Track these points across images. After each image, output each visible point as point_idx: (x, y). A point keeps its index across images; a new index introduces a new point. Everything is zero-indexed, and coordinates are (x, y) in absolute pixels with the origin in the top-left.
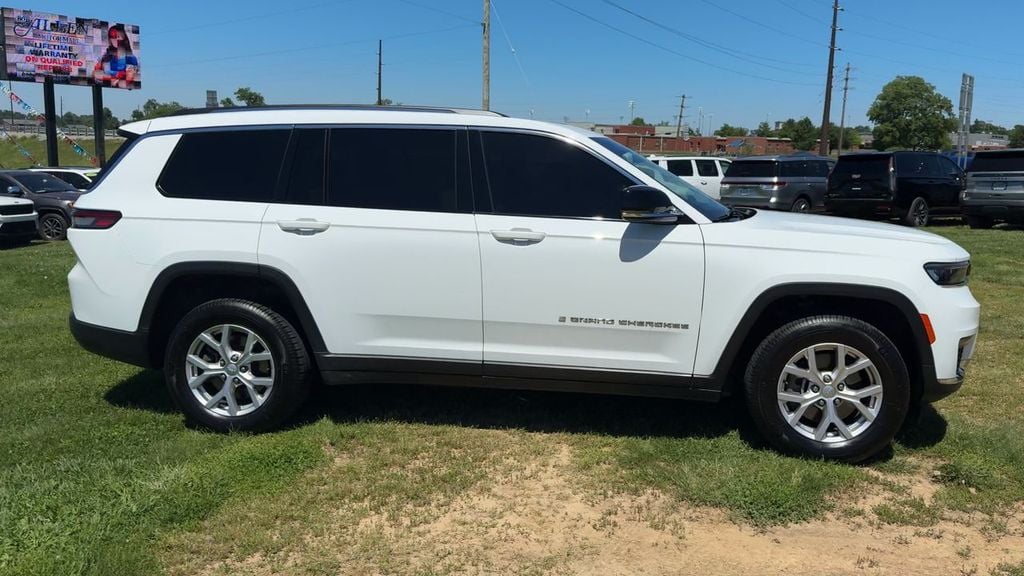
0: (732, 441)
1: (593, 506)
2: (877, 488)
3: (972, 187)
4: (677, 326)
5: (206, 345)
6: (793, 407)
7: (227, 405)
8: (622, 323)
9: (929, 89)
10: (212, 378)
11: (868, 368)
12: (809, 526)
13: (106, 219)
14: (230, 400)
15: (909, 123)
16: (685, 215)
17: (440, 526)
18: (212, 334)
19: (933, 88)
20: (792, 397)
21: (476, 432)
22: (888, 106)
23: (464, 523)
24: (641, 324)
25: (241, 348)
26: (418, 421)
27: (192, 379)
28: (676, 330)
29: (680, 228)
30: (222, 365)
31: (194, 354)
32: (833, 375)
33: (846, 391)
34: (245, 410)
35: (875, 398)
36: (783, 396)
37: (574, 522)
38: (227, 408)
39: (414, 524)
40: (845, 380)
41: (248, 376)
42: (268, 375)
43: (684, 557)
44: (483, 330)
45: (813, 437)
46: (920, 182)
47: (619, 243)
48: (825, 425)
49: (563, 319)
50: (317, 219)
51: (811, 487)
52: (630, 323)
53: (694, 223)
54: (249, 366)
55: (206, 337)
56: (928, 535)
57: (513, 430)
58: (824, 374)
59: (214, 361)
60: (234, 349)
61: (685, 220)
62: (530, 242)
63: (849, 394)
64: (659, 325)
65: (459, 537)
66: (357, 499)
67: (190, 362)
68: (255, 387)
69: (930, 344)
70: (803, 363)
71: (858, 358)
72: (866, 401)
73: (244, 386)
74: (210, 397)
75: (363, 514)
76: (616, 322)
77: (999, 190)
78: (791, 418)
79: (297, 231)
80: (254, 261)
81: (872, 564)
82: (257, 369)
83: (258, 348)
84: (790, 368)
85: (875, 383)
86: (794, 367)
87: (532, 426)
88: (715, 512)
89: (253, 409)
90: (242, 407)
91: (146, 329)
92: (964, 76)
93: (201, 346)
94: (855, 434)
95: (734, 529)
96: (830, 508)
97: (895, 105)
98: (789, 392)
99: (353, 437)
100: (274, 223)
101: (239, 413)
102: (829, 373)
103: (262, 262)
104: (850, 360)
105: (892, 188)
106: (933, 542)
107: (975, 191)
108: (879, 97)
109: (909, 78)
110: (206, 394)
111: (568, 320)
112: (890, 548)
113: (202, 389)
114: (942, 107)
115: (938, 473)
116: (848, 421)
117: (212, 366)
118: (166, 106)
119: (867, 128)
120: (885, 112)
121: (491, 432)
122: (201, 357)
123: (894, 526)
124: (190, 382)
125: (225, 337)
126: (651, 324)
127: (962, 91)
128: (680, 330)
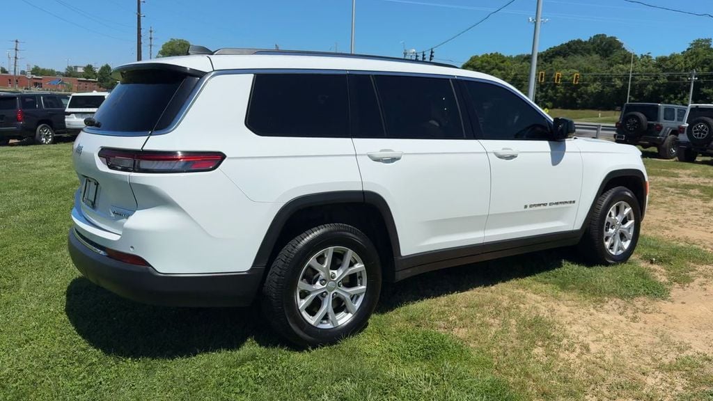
4: (571, 202)
7: (327, 319)
8: (550, 204)
11: (630, 212)
24: (557, 203)
27: (302, 303)
28: (569, 205)
30: (322, 284)
32: (618, 219)
34: (342, 319)
36: (606, 234)
41: (344, 289)
45: (614, 253)
48: (617, 245)
49: (526, 207)
50: (393, 149)
52: (553, 204)
55: (313, 261)
63: (624, 227)
64: (564, 203)
67: (299, 288)
74: (311, 317)
76: (548, 204)
78: (607, 245)
79: (381, 160)
84: (607, 217)
85: (630, 220)
89: (350, 315)
90: (337, 318)
100: (365, 155)
101: (339, 323)
103: (366, 189)
111: (528, 207)
115: (654, 259)
117: (317, 287)
124: (299, 307)
126: (561, 203)
128: (572, 204)
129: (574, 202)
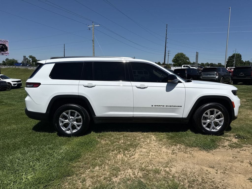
0: (189, 132)
1: (168, 149)
2: (225, 141)
3: (203, 75)
4: (179, 106)
5: (64, 115)
6: (205, 124)
7: (70, 130)
8: (166, 106)
9: (184, 55)
10: (66, 123)
11: (221, 114)
12: (217, 150)
13: (37, 85)
14: (71, 129)
15: (181, 63)
16: (180, 81)
17: (137, 156)
18: (66, 113)
19: (185, 55)
20: (205, 121)
21: (130, 133)
23: (142, 155)
24: (171, 106)
25: (73, 116)
26: (115, 131)
27: (61, 124)
28: (179, 107)
29: (179, 84)
30: (68, 120)
31: (61, 118)
32: (213, 116)
33: (216, 119)
34: (75, 131)
35: (222, 121)
36: (203, 121)
37: (166, 153)
38: (70, 131)
39: (130, 156)
40: (215, 117)
41: (75, 122)
42: (80, 122)
43: (196, 159)
44: (134, 109)
45: (209, 130)
46: (192, 75)
47: (166, 87)
48: (212, 127)
49: (152, 106)
50: (93, 84)
51: (213, 141)
52: (168, 106)
53: (182, 83)
54: (75, 120)
55: (64, 113)
56: (243, 150)
57: (139, 132)
58: (211, 116)
59: (66, 119)
60: (71, 116)
61: (180, 82)
62: (145, 88)
63: (217, 120)
64: (175, 106)
65: (143, 158)
66: (113, 151)
67: (60, 120)
68: (77, 125)
69: (234, 108)
70: (207, 114)
71: (218, 112)
72: (220, 121)
73: (74, 125)
74: (65, 128)
75: (116, 155)
76: (165, 106)
77: (209, 76)
78: (204, 126)
79: (88, 87)
80: (78, 94)
81: (236, 157)
82: (77, 121)
83: (78, 116)
84: (204, 115)
85: (222, 117)
86: (205, 115)
87: (143, 131)
88: (196, 148)
89: (77, 131)
90: (74, 130)
91: (49, 112)
92: (197, 52)
93: (63, 116)
94: (218, 129)
95: (202, 152)
96: (219, 146)
97: (177, 59)
98: (204, 120)
99: (102, 136)
100: (82, 85)
101: (73, 132)
102: (212, 116)
103: (80, 94)
104: (217, 113)
105: (186, 76)
106: (245, 152)
107: (204, 76)
108: (174, 57)
109: (181, 53)
110: (64, 128)
111: (154, 106)
112: (237, 154)
113: (63, 126)
114: (187, 59)
115: (236, 136)
116: (216, 126)
117: (66, 121)
118: (11, 60)
119: (171, 64)
120: (176, 60)
121: (134, 133)
122: (63, 118)
123: (234, 149)
124: (60, 125)
125: (69, 113)
126: (173, 106)
127: (196, 56)
128: (180, 107)
129: (181, 106)
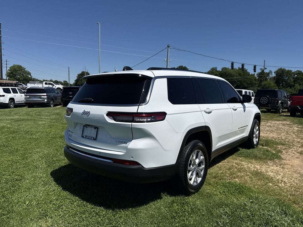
8: (243, 127)
9: (24, 69)
22: (12, 73)
63: (257, 134)
67: (188, 170)
68: (201, 171)
89: (201, 179)
100: (203, 111)
101: (198, 182)
103: (206, 125)
108: (9, 70)
109: (18, 65)
111: (239, 128)
128: (247, 127)
